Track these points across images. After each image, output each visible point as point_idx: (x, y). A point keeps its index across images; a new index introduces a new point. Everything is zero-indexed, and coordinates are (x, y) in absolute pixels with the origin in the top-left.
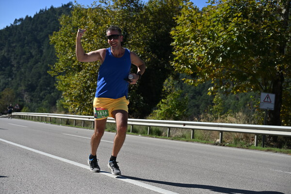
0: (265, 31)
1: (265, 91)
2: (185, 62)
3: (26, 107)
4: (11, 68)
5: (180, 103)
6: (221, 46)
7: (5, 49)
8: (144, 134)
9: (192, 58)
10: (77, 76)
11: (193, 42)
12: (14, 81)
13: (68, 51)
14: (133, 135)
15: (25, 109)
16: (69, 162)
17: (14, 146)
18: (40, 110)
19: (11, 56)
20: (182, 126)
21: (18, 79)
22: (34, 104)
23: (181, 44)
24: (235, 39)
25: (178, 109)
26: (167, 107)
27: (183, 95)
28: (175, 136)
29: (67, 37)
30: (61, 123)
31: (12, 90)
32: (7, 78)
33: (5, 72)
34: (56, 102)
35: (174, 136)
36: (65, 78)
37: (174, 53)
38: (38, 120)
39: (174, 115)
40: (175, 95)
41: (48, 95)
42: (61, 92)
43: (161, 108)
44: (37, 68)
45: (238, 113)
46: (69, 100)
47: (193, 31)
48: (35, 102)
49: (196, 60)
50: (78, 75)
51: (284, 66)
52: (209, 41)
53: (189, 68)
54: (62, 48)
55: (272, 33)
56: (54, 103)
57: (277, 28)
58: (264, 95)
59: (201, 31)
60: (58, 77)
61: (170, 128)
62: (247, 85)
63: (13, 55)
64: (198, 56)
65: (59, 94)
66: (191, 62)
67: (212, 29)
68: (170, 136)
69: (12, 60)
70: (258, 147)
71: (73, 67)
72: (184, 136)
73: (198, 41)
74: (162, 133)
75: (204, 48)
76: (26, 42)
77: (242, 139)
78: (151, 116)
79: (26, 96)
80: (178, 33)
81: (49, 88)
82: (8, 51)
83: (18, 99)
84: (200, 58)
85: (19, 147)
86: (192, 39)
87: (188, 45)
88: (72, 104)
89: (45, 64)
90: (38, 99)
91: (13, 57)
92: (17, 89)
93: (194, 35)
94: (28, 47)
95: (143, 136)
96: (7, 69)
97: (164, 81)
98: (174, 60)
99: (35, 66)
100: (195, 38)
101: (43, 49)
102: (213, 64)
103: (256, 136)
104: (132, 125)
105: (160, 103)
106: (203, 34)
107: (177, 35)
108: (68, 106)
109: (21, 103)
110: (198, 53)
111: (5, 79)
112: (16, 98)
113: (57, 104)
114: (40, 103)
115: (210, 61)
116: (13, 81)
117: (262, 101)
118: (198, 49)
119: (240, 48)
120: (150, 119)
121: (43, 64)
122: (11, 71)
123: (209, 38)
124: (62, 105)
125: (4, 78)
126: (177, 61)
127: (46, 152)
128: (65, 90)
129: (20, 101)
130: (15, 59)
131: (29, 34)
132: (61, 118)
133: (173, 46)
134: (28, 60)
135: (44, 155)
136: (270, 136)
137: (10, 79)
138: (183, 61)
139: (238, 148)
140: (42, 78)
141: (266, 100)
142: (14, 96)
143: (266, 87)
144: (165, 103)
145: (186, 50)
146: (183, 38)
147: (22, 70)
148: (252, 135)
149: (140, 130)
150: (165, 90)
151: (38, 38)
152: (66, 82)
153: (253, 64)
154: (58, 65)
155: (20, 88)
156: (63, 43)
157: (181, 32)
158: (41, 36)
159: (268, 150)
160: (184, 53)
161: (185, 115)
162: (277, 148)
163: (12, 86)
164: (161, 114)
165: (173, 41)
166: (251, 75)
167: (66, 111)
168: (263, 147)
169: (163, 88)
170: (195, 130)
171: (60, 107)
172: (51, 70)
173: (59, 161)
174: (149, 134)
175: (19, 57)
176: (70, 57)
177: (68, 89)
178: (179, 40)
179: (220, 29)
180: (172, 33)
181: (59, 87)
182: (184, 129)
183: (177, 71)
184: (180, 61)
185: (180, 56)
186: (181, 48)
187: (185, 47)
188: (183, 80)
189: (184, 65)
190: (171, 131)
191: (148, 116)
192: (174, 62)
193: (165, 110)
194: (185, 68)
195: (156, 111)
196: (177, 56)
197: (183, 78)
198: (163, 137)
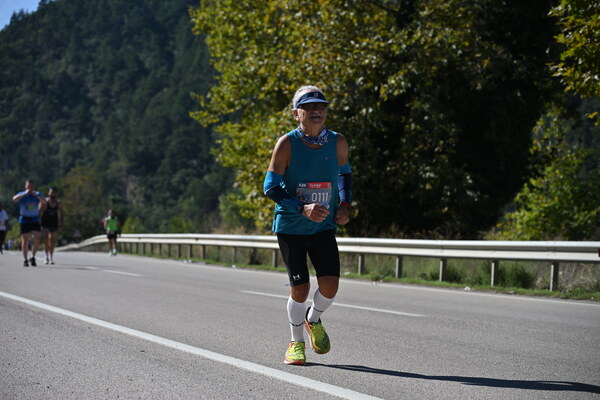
2: (597, 62)
3: (133, 217)
4: (86, 110)
5: (587, 186)
7: (69, 55)
8: (480, 283)
10: (277, 124)
12: (96, 145)
13: (248, 52)
14: (447, 287)
15: (132, 223)
16: (262, 372)
17: (106, 329)
18: (175, 224)
19: (86, 74)
20: (594, 257)
21: (107, 139)
22: (158, 209)
23: (581, 11)
25: (579, 206)
26: (552, 204)
28: (575, 287)
29: (240, 11)
30: (236, 261)
31: (93, 169)
32: (77, 138)
33: (70, 121)
34: (217, 202)
35: (570, 285)
36: (242, 129)
37: (561, 39)
38: (169, 255)
39: (567, 225)
41: (195, 180)
42: (230, 171)
43: (529, 206)
44: (160, 103)
46: (254, 193)
48: (158, 203)
50: (278, 118)
54: (229, 42)
56: (213, 206)
60: (220, 129)
61: (556, 263)
63: (90, 70)
65: (226, 178)
68: (557, 289)
69: (90, 85)
71: (262, 96)
74: (536, 278)
76: (124, 31)
78: (497, 230)
79: (131, 186)
81: (195, 162)
82: (77, 60)
83: (111, 197)
85: (120, 333)
88: (263, 205)
89: (182, 92)
90: (168, 194)
91: (90, 78)
92: (107, 168)
94: (129, 47)
95: (477, 290)
96: (75, 111)
97: (535, 124)
98: (563, 57)
99: (153, 101)
101: (174, 48)
104: (444, 259)
105: (526, 189)
108: (253, 210)
109: (119, 208)
111: (72, 141)
112: (105, 193)
113: (222, 207)
114: (172, 206)
116: (94, 146)
120: (495, 239)
121: (176, 92)
122: (87, 118)
124: (236, 209)
125: (68, 137)
126: (570, 62)
127: (195, 346)
128: (244, 164)
129: (114, 201)
130: (97, 81)
131: (132, 7)
132: (235, 247)
133: (556, 19)
134: (131, 84)
135: (191, 355)
137: (85, 141)
138: (588, 60)
140: (175, 132)
142: (99, 189)
144: (542, 189)
147: (119, 112)
149: (469, 272)
150: (536, 152)
151: (159, 19)
152: (243, 142)
154: (219, 92)
155: (114, 165)
156: (231, 30)
158: (166, 11)
160: (590, 35)
163: (92, 160)
164: (528, 222)
165: (559, 4)
167: (249, 226)
169: (532, 141)
171: (231, 215)
172: (200, 109)
173: (234, 368)
174: (496, 283)
175: (107, 76)
176: (253, 69)
177: (251, 162)
181: (225, 158)
183: (571, 91)
184: (580, 62)
185: (579, 45)
186: (582, 21)
187: (594, 17)
188: (591, 116)
189: (593, 74)
190: (560, 273)
191: (491, 229)
192: (562, 64)
193: (541, 212)
194: (595, 80)
195: (513, 216)
196: (570, 47)
197: (592, 112)
198: (536, 291)
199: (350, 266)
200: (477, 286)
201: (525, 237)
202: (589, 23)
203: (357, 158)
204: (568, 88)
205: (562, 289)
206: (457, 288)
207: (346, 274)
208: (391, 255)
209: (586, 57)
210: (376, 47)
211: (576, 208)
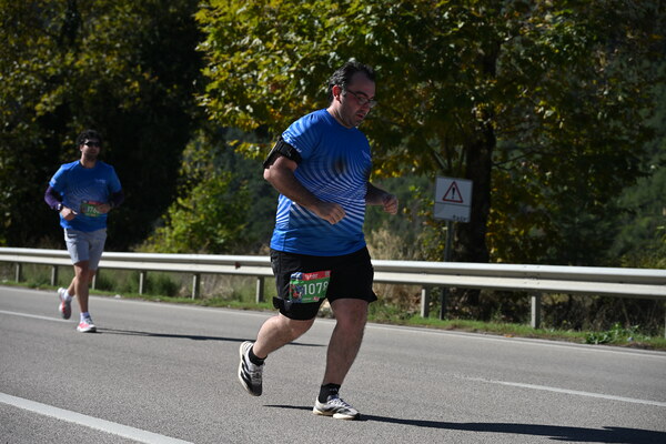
0: (446, 15)
1: (448, 173)
2: (238, 95)
5: (229, 206)
6: (332, 54)
8: (130, 292)
9: (255, 85)
11: (257, 41)
14: (99, 295)
20: (232, 269)
23: (226, 47)
24: (369, 35)
25: (223, 223)
26: (193, 220)
27: (234, 187)
28: (214, 296)
35: (210, 295)
37: (206, 72)
39: (212, 241)
40: (213, 186)
45: (378, 232)
47: (256, 11)
49: (265, 92)
51: (494, 107)
52: (299, 39)
53: (247, 111)
55: (463, 20)
57: (477, 6)
58: (443, 184)
59: (279, 13)
61: (198, 274)
62: (401, 157)
64: (270, 79)
66: (253, 98)
67: (307, 6)
68: (199, 297)
70: (430, 319)
72: (236, 296)
73: (270, 38)
74: (180, 287)
75: (286, 59)
77: (390, 300)
78: (148, 244)
80: (215, 17)
84: (276, 85)
86: (255, 33)
87: (244, 49)
93: (260, 24)
95: (126, 298)
97: (184, 148)
98: (208, 89)
100: (261, 32)
102: (311, 100)
103: (423, 291)
105: (174, 206)
106: (284, 19)
107: (214, 21)
110: (271, 72)
115: (303, 94)
117: (439, 198)
118: (269, 60)
119: (381, 60)
120: (146, 252)
123: (299, 33)
126: (214, 94)
133: (203, 53)
136: (461, 289)
138: (231, 92)
139: (378, 322)
141: (449, 197)
143: (449, 162)
144: (190, 210)
145: (239, 65)
146: (231, 30)
148: (415, 289)
149: (120, 281)
150: (185, 173)
153: (417, 101)
157: (225, 14)
159: (454, 327)
160: (232, 70)
161: (239, 240)
162: (478, 320)
164: (176, 237)
165: (205, 40)
166: (411, 130)
168: (443, 318)
169: (180, 165)
170: (266, 280)
174: (144, 291)
178: (219, 35)
179: (328, 6)
180: (200, 16)
182: (237, 277)
183: (215, 120)
184: (223, 94)
185: (223, 79)
186: (226, 56)
187: (237, 54)
188: (232, 144)
189: (235, 105)
190: (202, 283)
191: (142, 243)
192: (206, 96)
193: (188, 228)
194: (236, 112)
195: (163, 230)
196: (214, 80)
197: (232, 140)
198: (180, 299)
199: (8, 274)
200: (128, 295)
201: (174, 249)
202: (232, 59)
203: (17, 172)
204: (212, 117)
205: (203, 297)
206: (108, 296)
207: (4, 281)
208: (47, 265)
209: (229, 90)
210: (35, 69)
211: (219, 225)
